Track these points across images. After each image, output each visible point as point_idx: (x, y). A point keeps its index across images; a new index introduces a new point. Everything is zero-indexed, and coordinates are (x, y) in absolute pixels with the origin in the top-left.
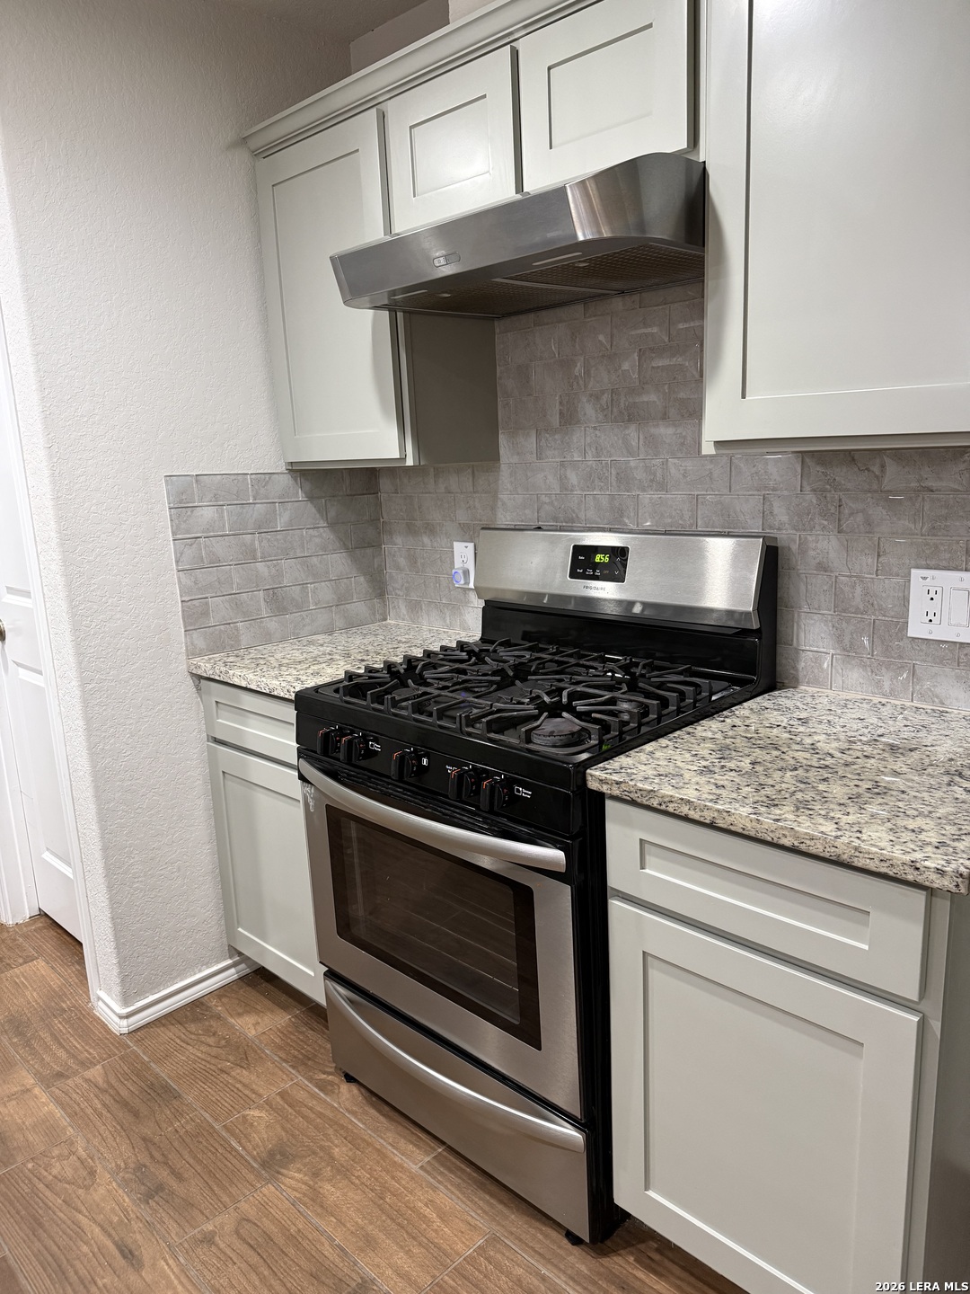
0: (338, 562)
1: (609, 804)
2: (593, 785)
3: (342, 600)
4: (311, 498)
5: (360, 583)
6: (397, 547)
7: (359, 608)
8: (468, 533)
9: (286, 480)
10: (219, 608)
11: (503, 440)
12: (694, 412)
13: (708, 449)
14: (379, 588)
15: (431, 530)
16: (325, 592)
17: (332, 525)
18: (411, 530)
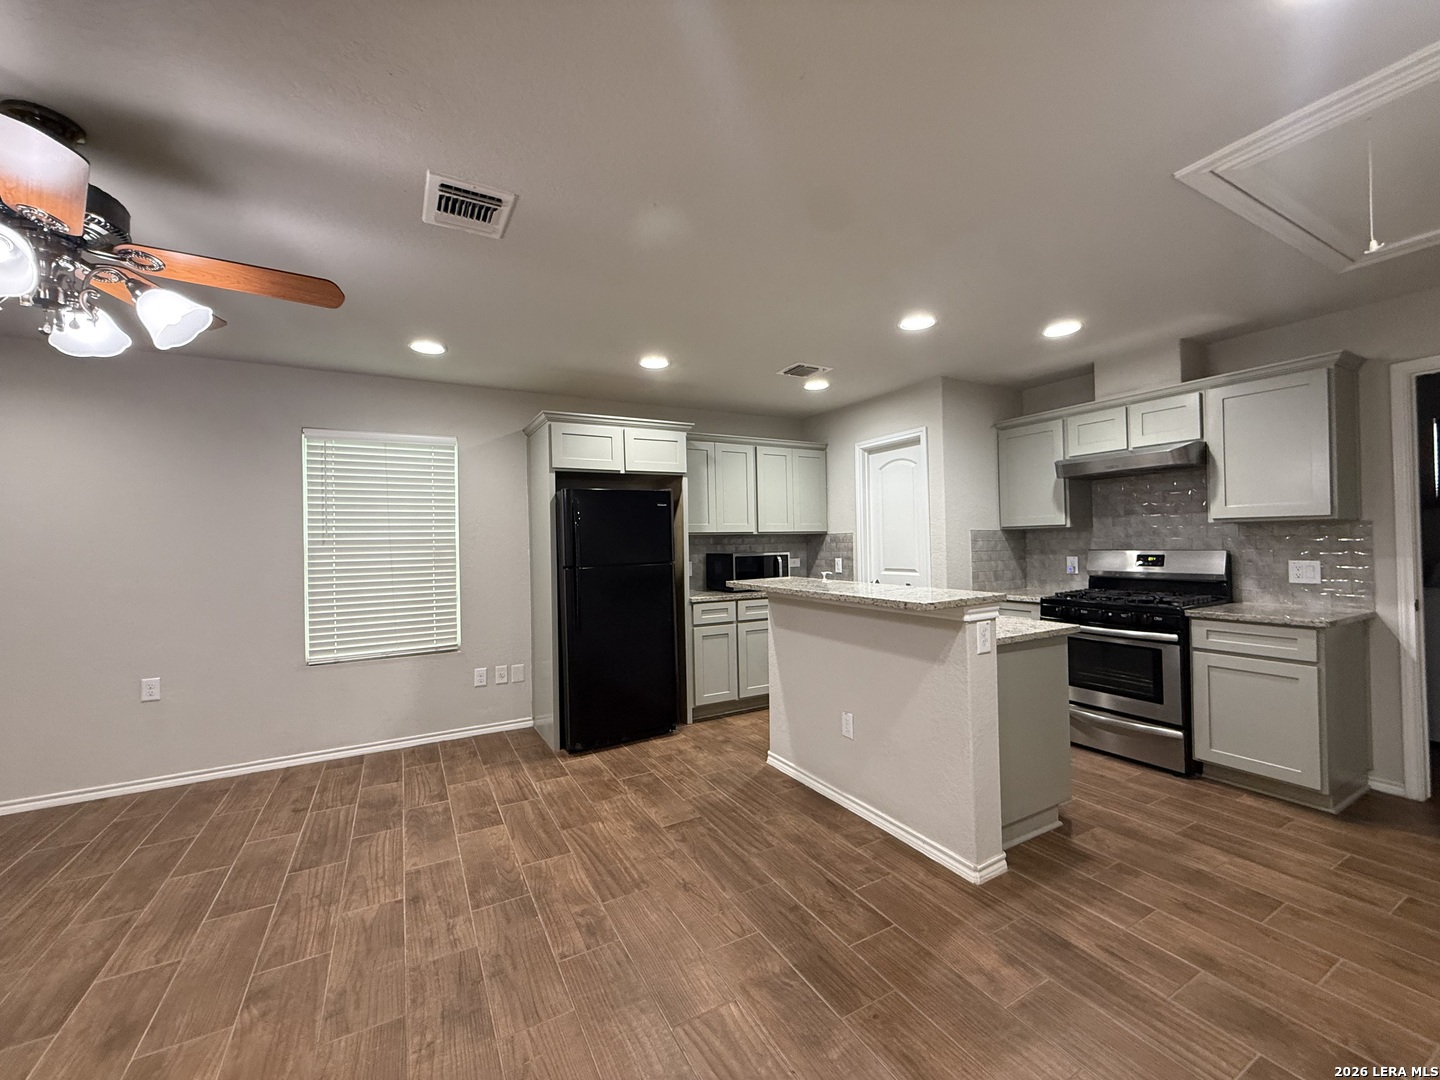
0: (1013, 564)
1: (1193, 621)
2: (1187, 615)
3: (1013, 579)
4: (1007, 540)
5: (1019, 572)
6: (1034, 560)
7: (1019, 582)
8: (1073, 553)
9: (1001, 533)
10: (982, 577)
11: (1094, 519)
12: (1206, 510)
13: (1211, 521)
14: (1025, 576)
15: (1053, 552)
16: (1008, 574)
17: (1012, 550)
18: (1042, 552)
